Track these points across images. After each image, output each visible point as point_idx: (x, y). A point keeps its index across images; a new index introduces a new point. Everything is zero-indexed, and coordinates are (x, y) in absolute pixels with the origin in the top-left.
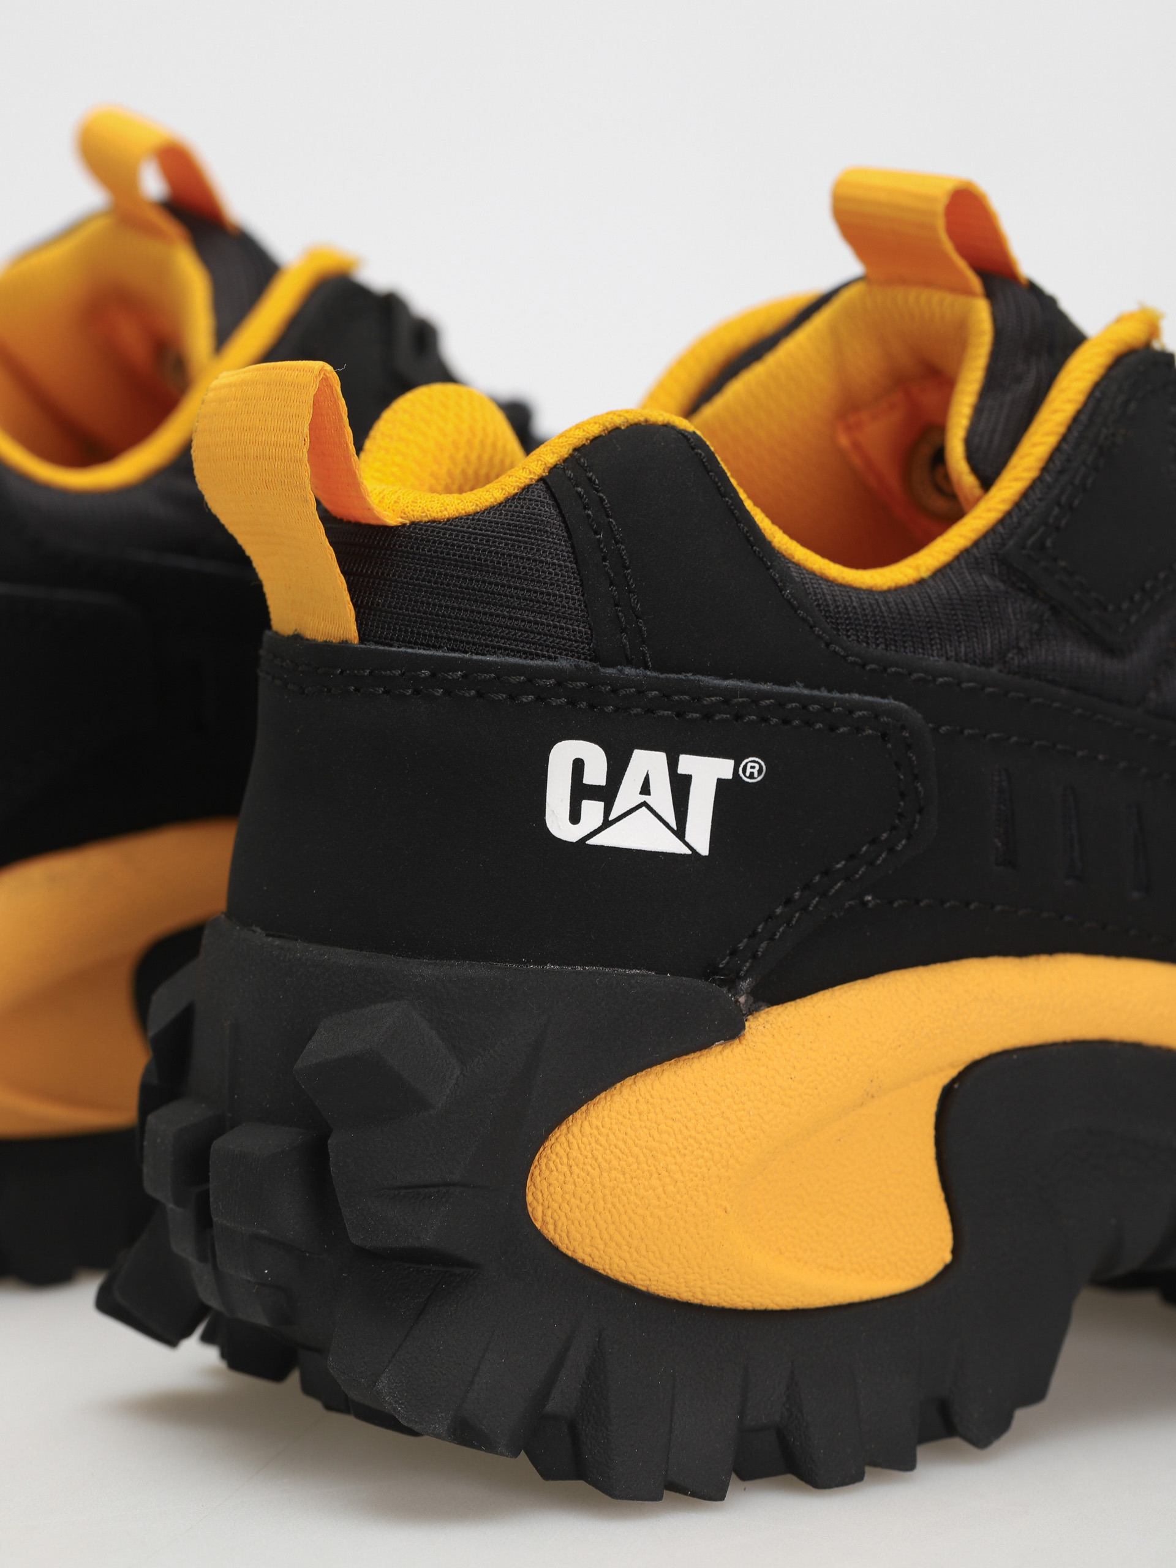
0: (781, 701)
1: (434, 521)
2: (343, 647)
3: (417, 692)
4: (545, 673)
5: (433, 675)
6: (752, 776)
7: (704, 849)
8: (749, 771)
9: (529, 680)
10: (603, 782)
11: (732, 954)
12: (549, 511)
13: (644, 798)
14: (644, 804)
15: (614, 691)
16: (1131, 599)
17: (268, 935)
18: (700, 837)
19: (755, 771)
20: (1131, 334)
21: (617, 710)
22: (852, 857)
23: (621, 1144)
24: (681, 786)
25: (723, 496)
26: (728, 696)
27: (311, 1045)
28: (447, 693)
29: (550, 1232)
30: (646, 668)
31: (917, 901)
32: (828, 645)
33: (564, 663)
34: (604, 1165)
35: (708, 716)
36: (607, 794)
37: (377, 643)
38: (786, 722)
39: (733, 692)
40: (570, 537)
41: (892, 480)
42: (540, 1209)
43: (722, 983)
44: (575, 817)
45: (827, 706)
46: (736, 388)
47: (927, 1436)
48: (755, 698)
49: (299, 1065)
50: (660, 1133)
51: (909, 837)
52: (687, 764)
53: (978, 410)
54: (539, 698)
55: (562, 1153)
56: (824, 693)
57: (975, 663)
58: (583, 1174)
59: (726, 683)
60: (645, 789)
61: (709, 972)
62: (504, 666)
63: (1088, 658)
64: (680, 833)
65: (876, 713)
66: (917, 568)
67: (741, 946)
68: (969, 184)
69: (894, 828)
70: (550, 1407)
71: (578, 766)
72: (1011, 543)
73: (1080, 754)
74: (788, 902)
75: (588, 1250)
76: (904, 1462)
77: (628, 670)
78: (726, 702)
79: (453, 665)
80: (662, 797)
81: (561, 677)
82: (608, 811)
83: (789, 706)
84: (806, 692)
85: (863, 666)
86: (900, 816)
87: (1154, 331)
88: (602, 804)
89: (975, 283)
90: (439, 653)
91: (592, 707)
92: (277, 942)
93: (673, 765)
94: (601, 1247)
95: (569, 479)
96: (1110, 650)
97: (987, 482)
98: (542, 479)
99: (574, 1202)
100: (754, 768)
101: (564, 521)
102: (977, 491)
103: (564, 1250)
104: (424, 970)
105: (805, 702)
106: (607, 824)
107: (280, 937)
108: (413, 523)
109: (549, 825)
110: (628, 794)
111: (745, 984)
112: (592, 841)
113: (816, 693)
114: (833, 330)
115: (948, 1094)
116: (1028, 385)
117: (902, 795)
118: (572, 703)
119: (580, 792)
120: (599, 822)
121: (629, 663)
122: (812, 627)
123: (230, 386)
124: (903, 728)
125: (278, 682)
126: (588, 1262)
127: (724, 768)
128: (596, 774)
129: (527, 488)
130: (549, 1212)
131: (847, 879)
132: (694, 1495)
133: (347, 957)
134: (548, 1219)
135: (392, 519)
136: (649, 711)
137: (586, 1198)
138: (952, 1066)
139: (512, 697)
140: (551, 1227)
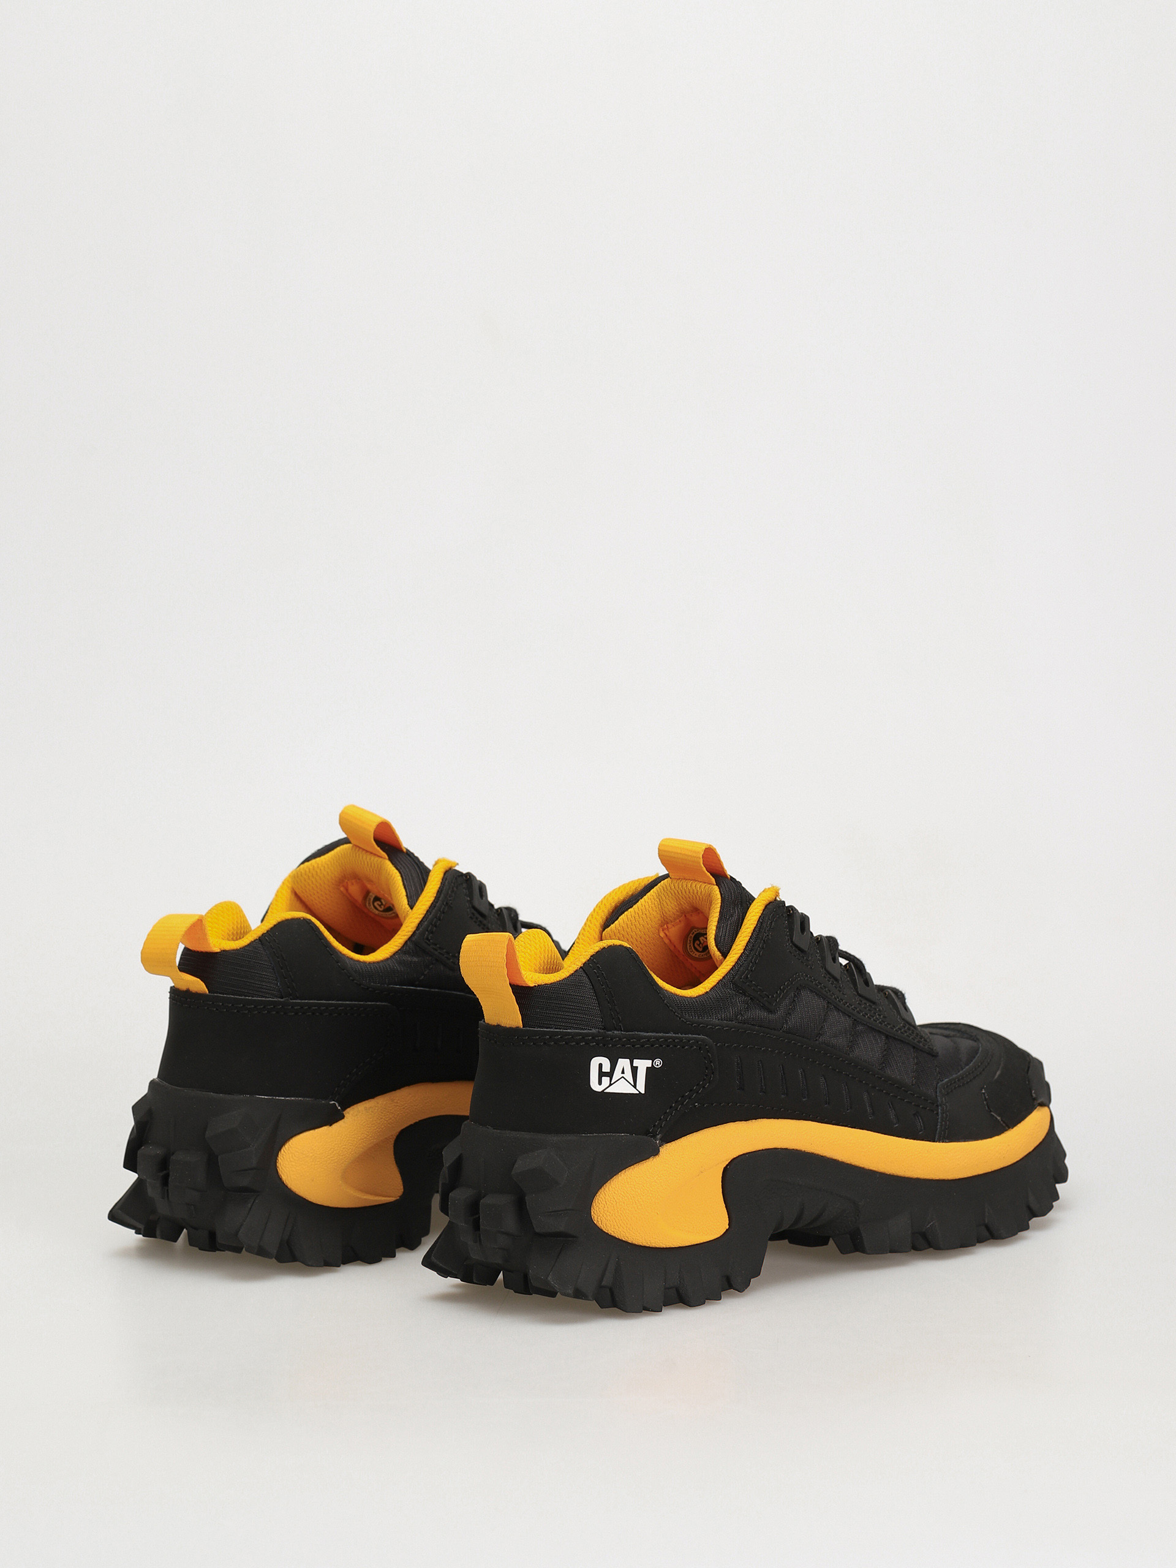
0: (666, 1039)
1: (546, 984)
2: (517, 1028)
3: (545, 1043)
4: (588, 1035)
5: (550, 1037)
6: (658, 1065)
7: (643, 1092)
8: (657, 1064)
9: (583, 1038)
10: (609, 1071)
11: (654, 1126)
12: (585, 979)
13: (623, 1075)
14: (623, 1077)
15: (611, 1039)
16: (777, 993)
17: (494, 1129)
18: (641, 1087)
19: (659, 1064)
20: (769, 897)
21: (612, 1045)
22: (691, 1090)
23: (622, 1193)
24: (634, 1070)
25: (642, 969)
26: (649, 1038)
27: (516, 1166)
28: (555, 1043)
29: (599, 1225)
30: (622, 1031)
31: (712, 1104)
32: (680, 1019)
33: (594, 1031)
34: (617, 1201)
35: (642, 1046)
36: (610, 1075)
37: (529, 1027)
38: (668, 1046)
39: (650, 1037)
40: (593, 988)
41: (680, 947)
42: (596, 1217)
43: (651, 1137)
44: (600, 1083)
45: (681, 1039)
46: (622, 918)
47: (724, 1290)
48: (657, 1039)
49: (513, 1173)
50: (635, 1188)
51: (709, 1083)
52: (636, 1062)
53: (718, 927)
54: (586, 1044)
55: (603, 1197)
56: (680, 1035)
57: (727, 1020)
58: (610, 1204)
59: (648, 1034)
60: (623, 1072)
61: (647, 1133)
62: (575, 1033)
63: (764, 1014)
64: (635, 1086)
65: (697, 1041)
66: (705, 988)
67: (656, 1124)
68: (710, 845)
69: (704, 1080)
70: (604, 1283)
71: (601, 1066)
72: (737, 977)
73: (763, 1049)
74: (671, 1107)
75: (613, 1230)
76: (718, 1298)
77: (615, 1032)
78: (648, 1041)
79: (557, 1034)
80: (628, 1075)
81: (594, 1036)
82: (611, 1081)
83: (660, 1040)
84: (674, 1035)
85: (692, 1025)
86: (706, 1075)
87: (777, 894)
88: (609, 1078)
89: (713, 880)
90: (552, 1030)
91: (604, 1045)
92: (499, 1131)
93: (632, 1063)
94: (617, 1228)
95: (591, 967)
96: (770, 1011)
97: (725, 955)
98: (581, 967)
99: (608, 1214)
100: (658, 1063)
101: (591, 982)
102: (721, 957)
103: (605, 1230)
104: (554, 1138)
105: (674, 1039)
106: (611, 1085)
107: (498, 1129)
108: (538, 985)
109: (592, 1086)
110: (617, 1074)
111: (658, 1137)
112: (605, 1091)
113: (677, 1035)
114: (659, 896)
115: (725, 1170)
116: (735, 917)
117: (707, 1068)
118: (598, 1044)
119: (602, 1074)
120: (608, 1085)
121: (616, 1029)
122: (674, 1013)
123: (471, 941)
124: (706, 1045)
125: (492, 1042)
126: (613, 1234)
127: (648, 1063)
128: (606, 1068)
129: (576, 971)
130: (599, 1218)
131: (690, 1098)
132: (652, 1311)
133: (526, 1135)
134: (599, 1220)
135: (532, 985)
136: (623, 1045)
137: (612, 1212)
138: (727, 1160)
139: (577, 1044)
140: (600, 1223)
